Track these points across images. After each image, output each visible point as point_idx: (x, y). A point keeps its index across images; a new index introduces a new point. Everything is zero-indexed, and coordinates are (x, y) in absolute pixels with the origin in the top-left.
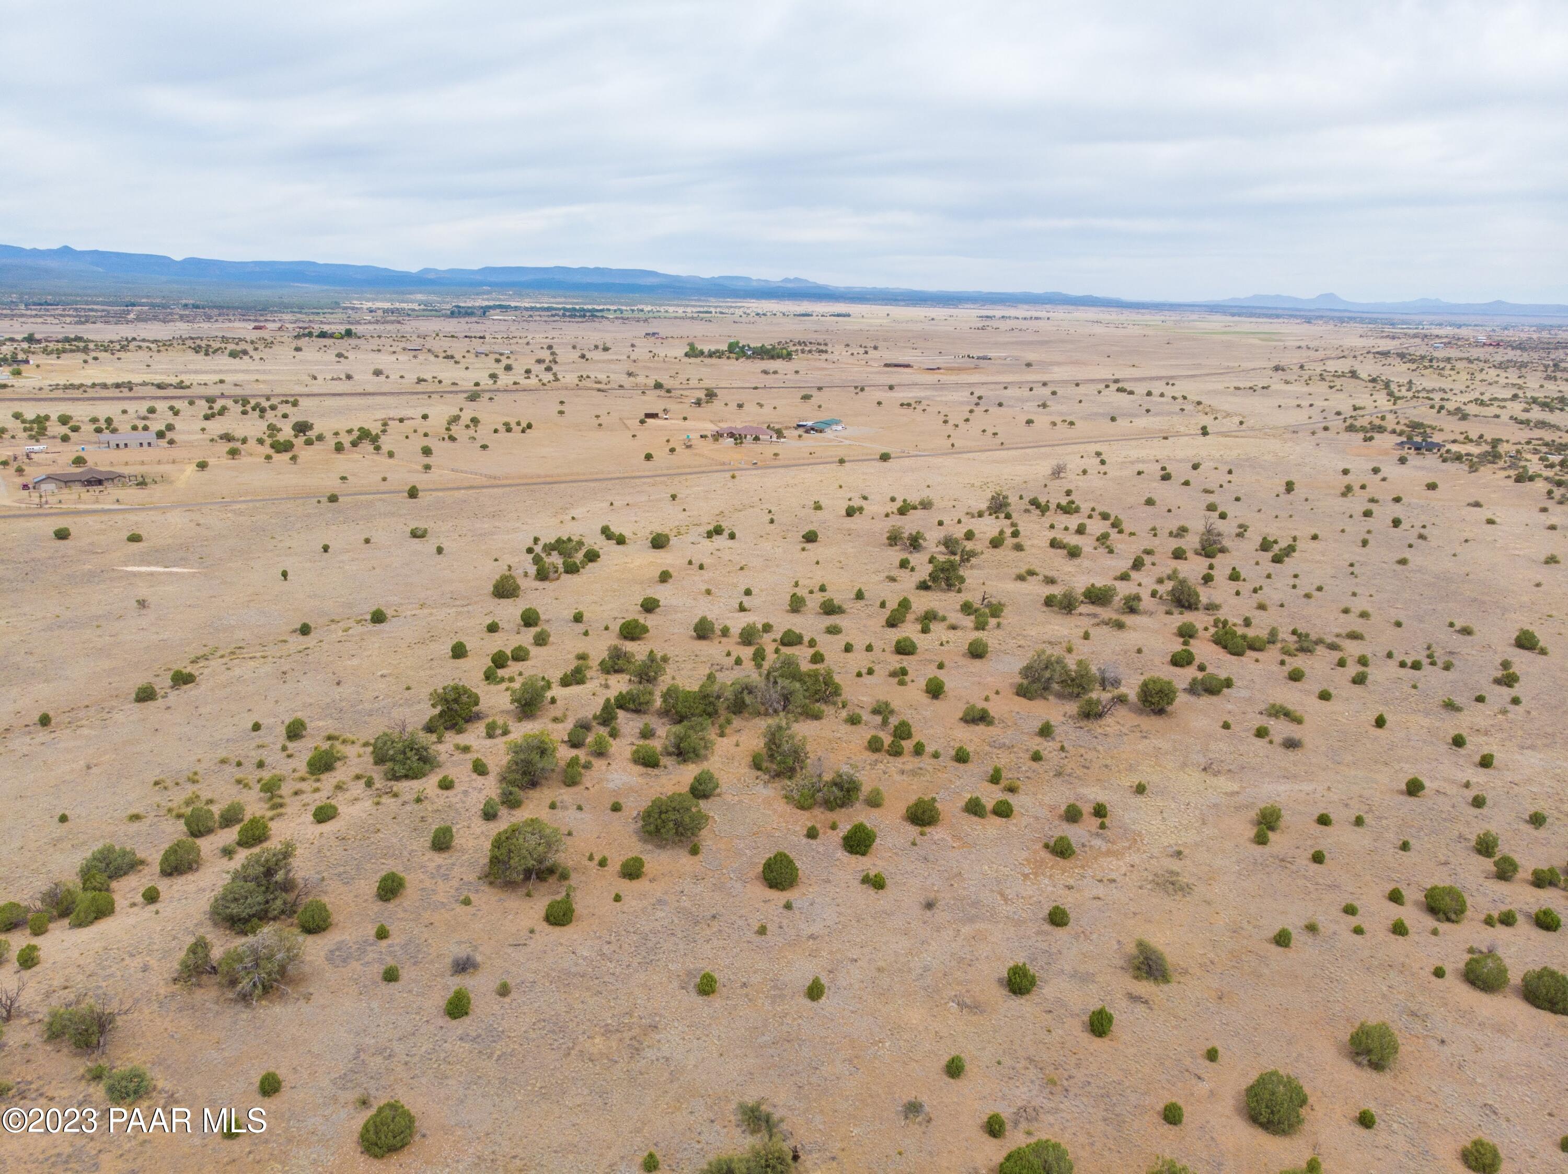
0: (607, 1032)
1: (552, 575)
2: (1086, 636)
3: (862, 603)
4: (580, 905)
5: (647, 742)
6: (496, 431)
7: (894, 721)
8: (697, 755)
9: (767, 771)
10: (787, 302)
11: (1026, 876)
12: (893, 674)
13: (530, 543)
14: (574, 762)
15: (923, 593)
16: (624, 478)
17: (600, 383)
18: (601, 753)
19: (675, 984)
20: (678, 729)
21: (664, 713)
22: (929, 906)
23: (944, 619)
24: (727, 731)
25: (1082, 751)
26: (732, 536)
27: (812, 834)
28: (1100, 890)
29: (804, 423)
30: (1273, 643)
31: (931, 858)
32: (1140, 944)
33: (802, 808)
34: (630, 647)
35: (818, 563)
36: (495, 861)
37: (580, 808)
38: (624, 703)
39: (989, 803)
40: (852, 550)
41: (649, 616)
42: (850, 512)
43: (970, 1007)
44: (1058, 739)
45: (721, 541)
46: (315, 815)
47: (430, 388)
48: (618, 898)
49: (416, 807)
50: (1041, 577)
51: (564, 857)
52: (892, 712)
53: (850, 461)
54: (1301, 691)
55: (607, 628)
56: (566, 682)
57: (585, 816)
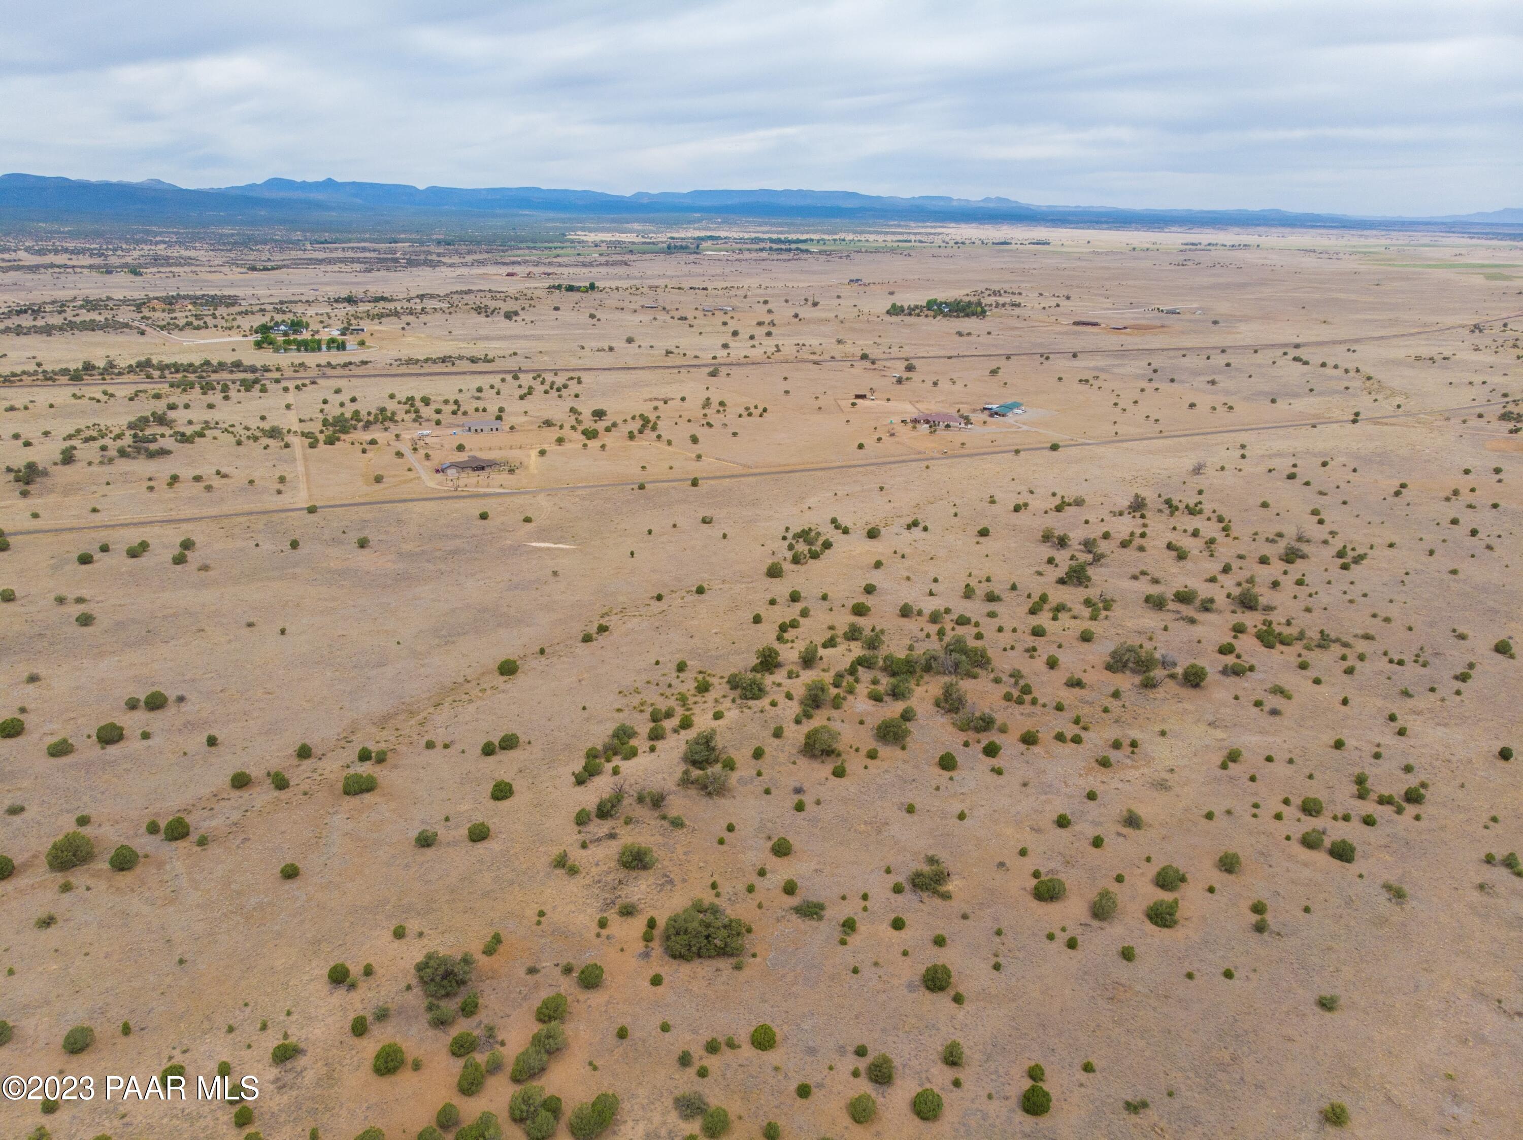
0: (866, 823)
1: (802, 561)
2: (1166, 629)
3: (1015, 593)
4: (849, 768)
5: (876, 687)
6: (740, 416)
7: (1022, 683)
8: (904, 697)
9: (943, 708)
10: (986, 226)
11: (1081, 775)
12: (1027, 651)
13: (782, 533)
14: (837, 696)
15: (1060, 586)
16: (842, 467)
17: (814, 353)
18: (851, 691)
19: (896, 807)
20: (893, 680)
21: (884, 669)
22: (1025, 785)
23: (1070, 610)
24: (921, 683)
25: (1136, 708)
26: (925, 529)
27: (966, 744)
28: (1120, 785)
29: (990, 406)
30: (1301, 640)
31: (1031, 762)
32: (1129, 811)
33: (962, 730)
34: (861, 621)
35: (987, 556)
36: (806, 744)
37: (843, 721)
38: (861, 662)
39: (1069, 735)
40: (1013, 545)
41: (870, 597)
42: (1017, 509)
43: (1036, 830)
44: (1123, 699)
45: (917, 532)
46: (714, 716)
47: (679, 361)
48: (866, 767)
49: (761, 715)
50: (1149, 578)
51: (839, 747)
52: (1022, 677)
53: (1024, 450)
54: (1303, 677)
55: (843, 606)
56: (825, 646)
57: (846, 725)
